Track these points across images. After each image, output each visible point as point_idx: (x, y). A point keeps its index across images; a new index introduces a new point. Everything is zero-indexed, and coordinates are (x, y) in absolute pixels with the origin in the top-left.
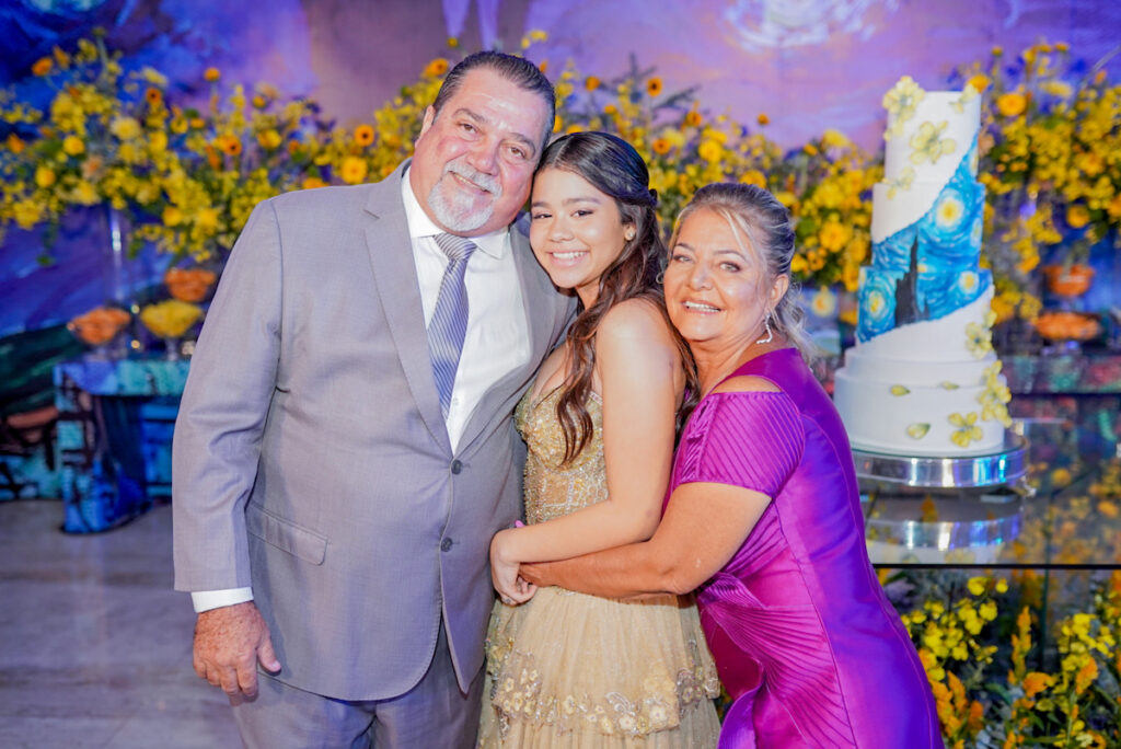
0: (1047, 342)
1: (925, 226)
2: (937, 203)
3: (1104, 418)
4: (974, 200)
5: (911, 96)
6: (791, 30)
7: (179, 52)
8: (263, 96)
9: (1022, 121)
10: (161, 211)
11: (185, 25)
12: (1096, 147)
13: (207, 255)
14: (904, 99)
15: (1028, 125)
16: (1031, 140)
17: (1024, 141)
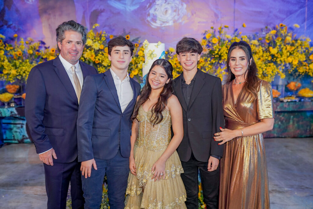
5: (147, 44)
6: (164, 22)
7: (9, 29)
8: (29, 41)
10: (3, 70)
11: (10, 23)
13: (14, 81)
15: (219, 46)
16: (220, 50)
17: (218, 50)
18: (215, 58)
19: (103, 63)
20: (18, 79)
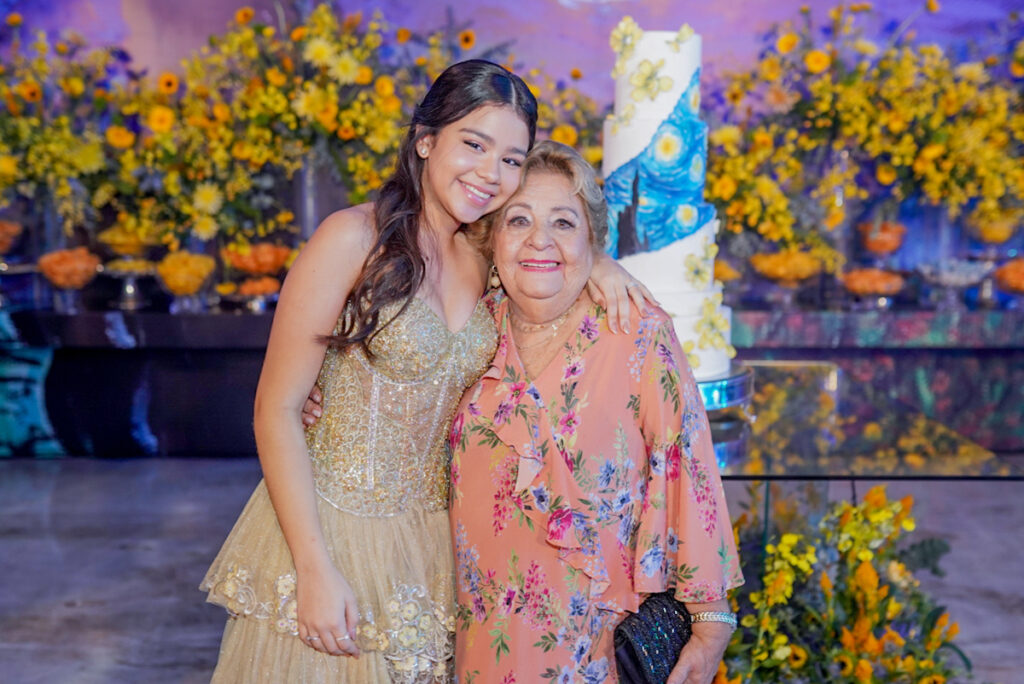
0: (858, 299)
1: (644, 160)
2: (655, 138)
3: (921, 375)
4: (693, 136)
5: (632, 35)
8: (68, 43)
9: (827, 78)
12: (896, 104)
13: (4, 204)
14: (625, 37)
15: (835, 82)
16: (836, 97)
17: (828, 98)
18: (813, 132)
19: (371, 141)
20: (22, 198)
